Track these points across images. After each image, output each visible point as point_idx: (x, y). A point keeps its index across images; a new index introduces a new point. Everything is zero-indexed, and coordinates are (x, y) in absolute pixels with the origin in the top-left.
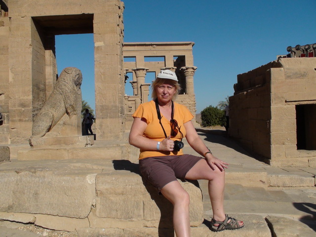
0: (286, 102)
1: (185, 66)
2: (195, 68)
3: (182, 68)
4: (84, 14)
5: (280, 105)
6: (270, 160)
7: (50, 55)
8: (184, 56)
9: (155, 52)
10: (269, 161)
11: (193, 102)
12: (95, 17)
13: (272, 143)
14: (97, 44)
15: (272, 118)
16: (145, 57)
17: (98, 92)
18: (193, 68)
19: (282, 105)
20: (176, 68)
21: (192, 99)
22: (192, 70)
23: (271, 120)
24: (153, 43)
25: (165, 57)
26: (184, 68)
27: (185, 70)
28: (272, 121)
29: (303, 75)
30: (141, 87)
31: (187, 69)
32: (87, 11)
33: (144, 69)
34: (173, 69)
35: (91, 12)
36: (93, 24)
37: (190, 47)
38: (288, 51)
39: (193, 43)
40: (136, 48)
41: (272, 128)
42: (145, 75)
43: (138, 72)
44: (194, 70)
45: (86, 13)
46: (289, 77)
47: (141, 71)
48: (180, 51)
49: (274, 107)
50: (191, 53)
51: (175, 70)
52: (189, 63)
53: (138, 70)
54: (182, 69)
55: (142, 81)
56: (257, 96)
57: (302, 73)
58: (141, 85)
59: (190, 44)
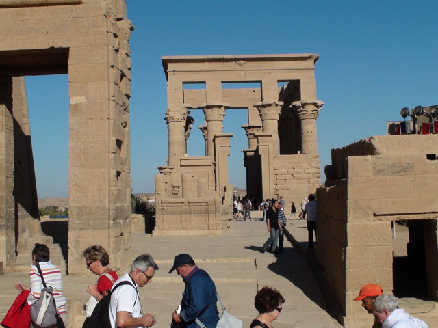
0: (375, 215)
1: (300, 100)
2: (319, 103)
3: (294, 103)
4: (52, 48)
5: (364, 221)
6: (344, 318)
7: (3, 114)
8: (299, 81)
9: (242, 73)
10: (343, 320)
11: (315, 170)
12: (71, 52)
13: (347, 288)
14: (74, 100)
15: (349, 244)
16: (222, 82)
17: (74, 184)
18: (315, 104)
19: (369, 220)
20: (282, 103)
21: (314, 164)
22: (313, 108)
23: (347, 248)
24: (238, 57)
25: (261, 82)
26: (298, 103)
27: (299, 107)
28: (349, 249)
29: (405, 169)
30: (214, 141)
31: (304, 105)
32: (58, 44)
33: (220, 107)
34: (277, 105)
35: (64, 46)
36: (68, 65)
37: (310, 63)
38: (404, 116)
39: (315, 55)
40: (206, 66)
41: (347, 262)
42: (222, 118)
43: (209, 111)
44: (318, 107)
45: (57, 46)
46: (380, 172)
47: (215, 109)
48: (290, 71)
49: (352, 224)
50: (312, 74)
51: (280, 108)
52: (307, 95)
53: (209, 107)
54: (294, 106)
55: (216, 129)
56: (338, 199)
57: (405, 165)
58: (215, 137)
59: (310, 58)
